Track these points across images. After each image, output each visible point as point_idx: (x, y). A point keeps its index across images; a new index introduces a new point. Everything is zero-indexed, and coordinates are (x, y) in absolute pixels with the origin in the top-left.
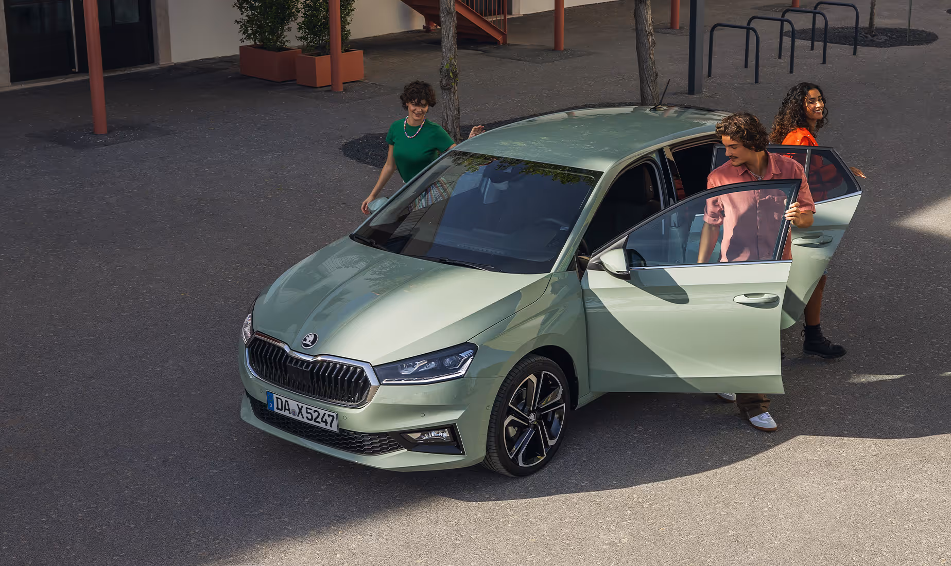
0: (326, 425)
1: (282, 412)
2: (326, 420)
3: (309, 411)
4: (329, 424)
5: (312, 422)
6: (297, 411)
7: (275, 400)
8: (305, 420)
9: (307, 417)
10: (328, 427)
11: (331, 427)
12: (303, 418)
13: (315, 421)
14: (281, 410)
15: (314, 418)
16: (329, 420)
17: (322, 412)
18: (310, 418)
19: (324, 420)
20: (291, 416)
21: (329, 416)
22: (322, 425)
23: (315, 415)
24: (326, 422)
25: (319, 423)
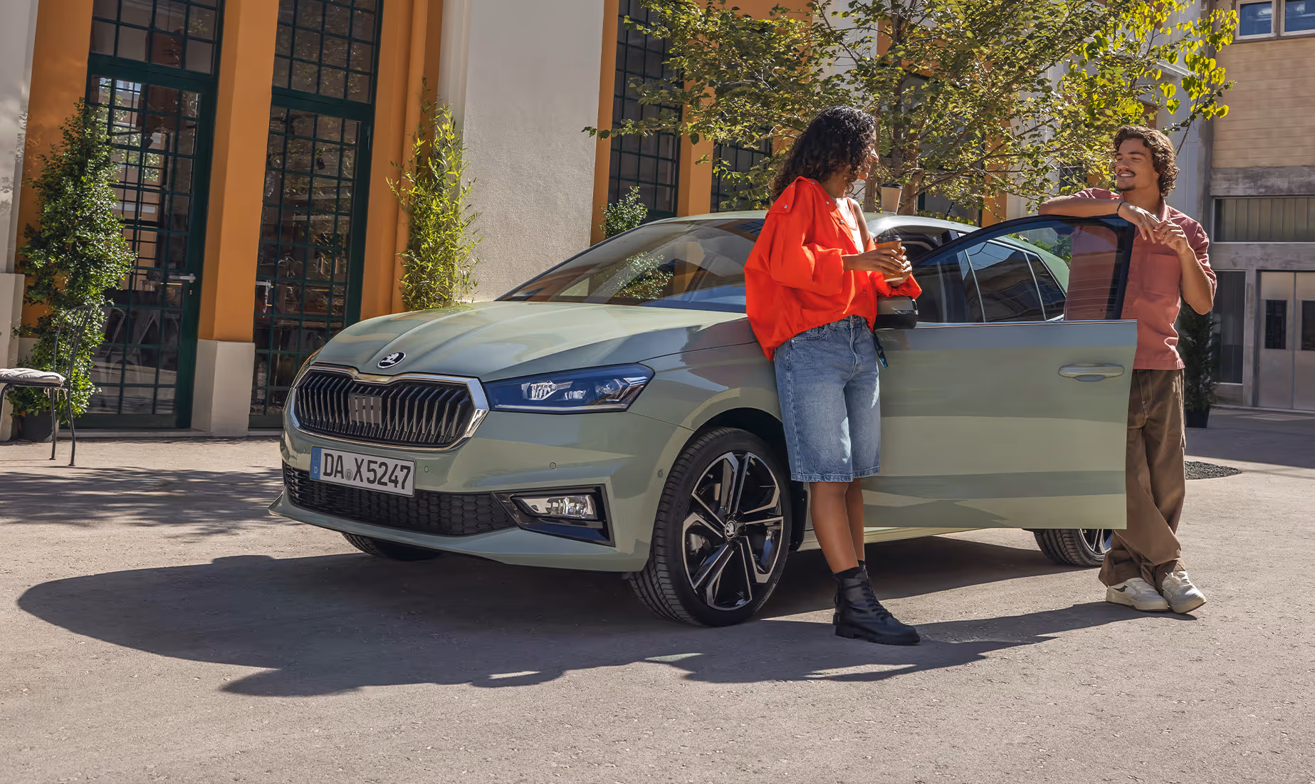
0: (396, 487)
1: (331, 479)
2: (396, 477)
3: (373, 466)
4: (399, 485)
5: (376, 486)
6: (354, 469)
7: (323, 458)
8: (365, 485)
9: (368, 479)
10: (399, 490)
11: (403, 488)
12: (362, 480)
13: (380, 483)
14: (330, 475)
15: (378, 477)
16: (401, 475)
17: (391, 463)
18: (372, 479)
19: (393, 478)
20: (345, 481)
21: (403, 468)
22: (390, 488)
23: (380, 472)
24: (396, 482)
25: (385, 484)
